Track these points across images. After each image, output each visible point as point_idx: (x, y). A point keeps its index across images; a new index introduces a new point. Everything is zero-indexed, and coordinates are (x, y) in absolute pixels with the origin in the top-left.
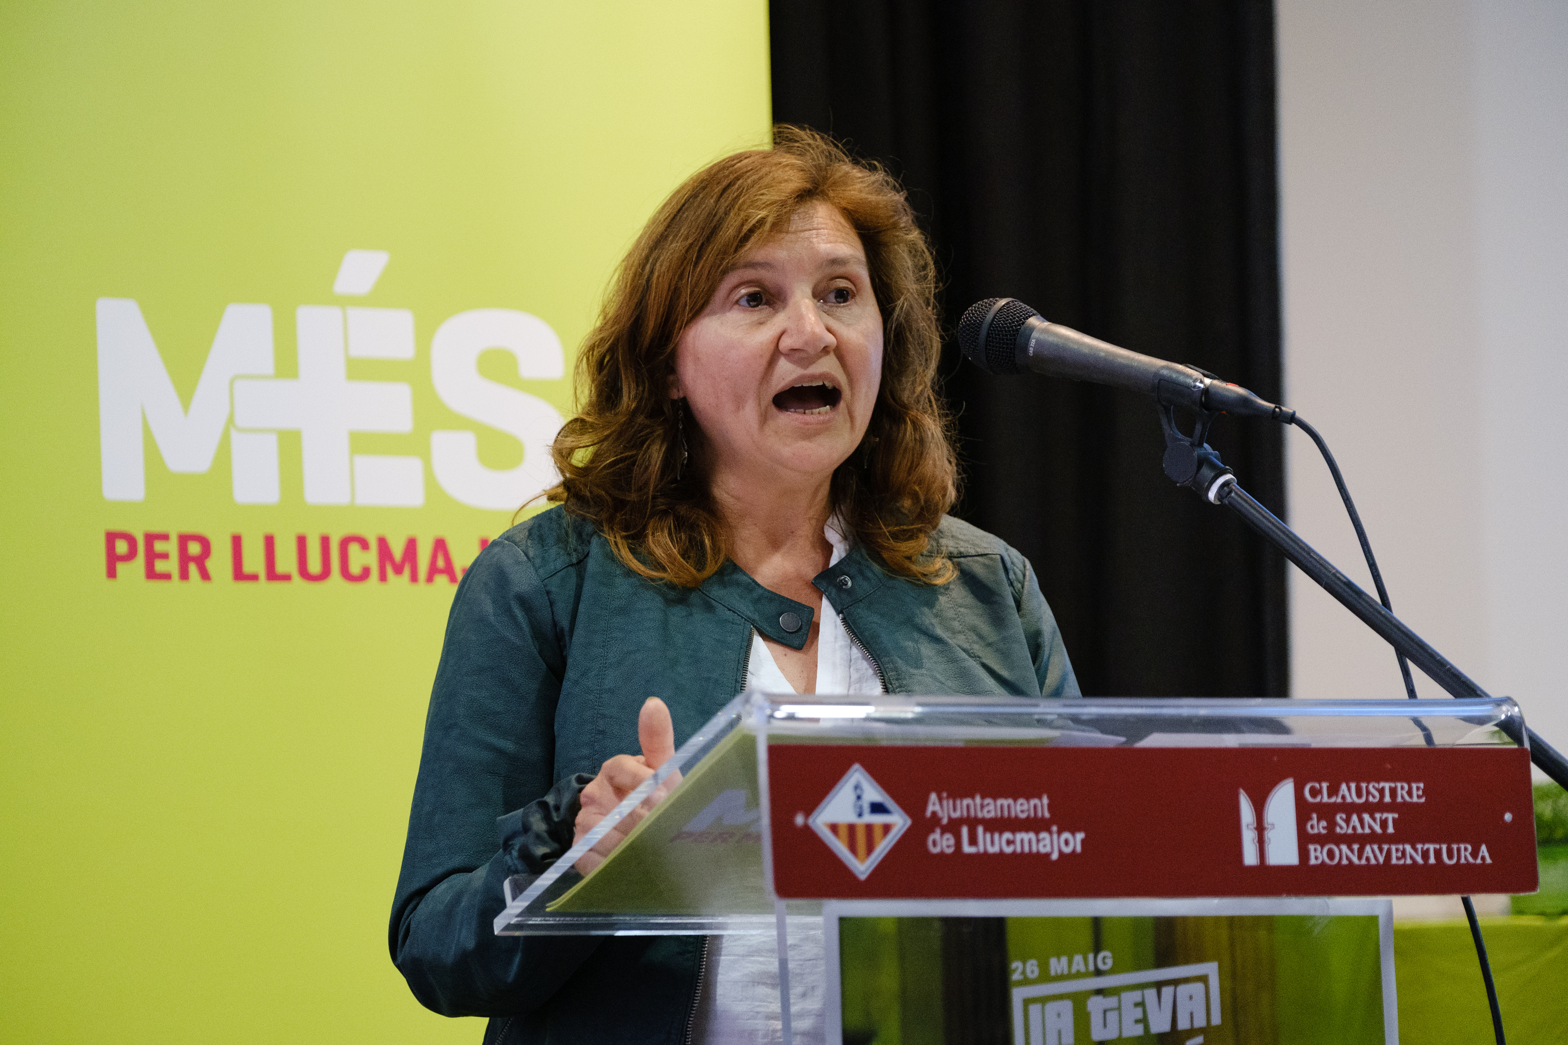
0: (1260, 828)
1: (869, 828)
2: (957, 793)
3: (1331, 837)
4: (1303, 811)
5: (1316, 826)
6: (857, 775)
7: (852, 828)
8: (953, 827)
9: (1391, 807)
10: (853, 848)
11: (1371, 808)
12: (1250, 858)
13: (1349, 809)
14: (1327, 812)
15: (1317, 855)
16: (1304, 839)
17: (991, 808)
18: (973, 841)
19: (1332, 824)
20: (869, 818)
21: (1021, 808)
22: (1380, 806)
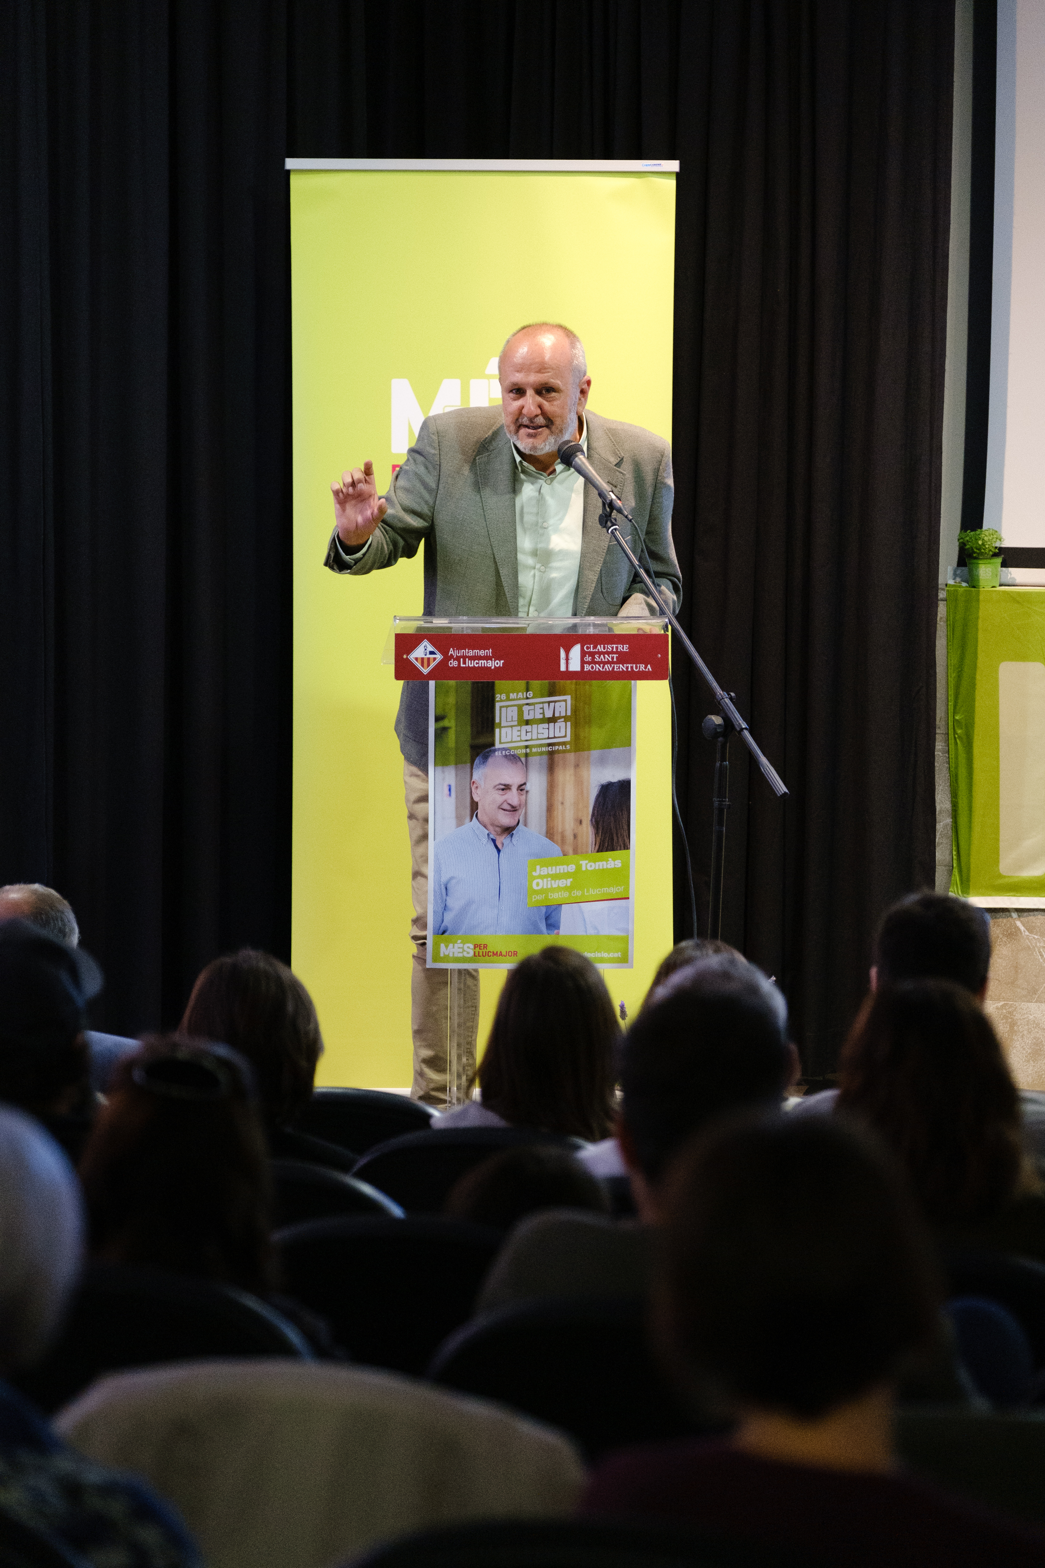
0: (567, 659)
1: (429, 659)
2: (459, 648)
3: (593, 662)
4: (583, 654)
5: (588, 658)
6: (425, 643)
7: (423, 659)
8: (458, 659)
9: (616, 653)
10: (423, 666)
11: (608, 653)
12: (563, 668)
13: (600, 653)
14: (592, 654)
15: (587, 668)
16: (583, 663)
17: (471, 653)
18: (464, 663)
19: (594, 658)
20: (428, 656)
21: (482, 653)
22: (612, 652)
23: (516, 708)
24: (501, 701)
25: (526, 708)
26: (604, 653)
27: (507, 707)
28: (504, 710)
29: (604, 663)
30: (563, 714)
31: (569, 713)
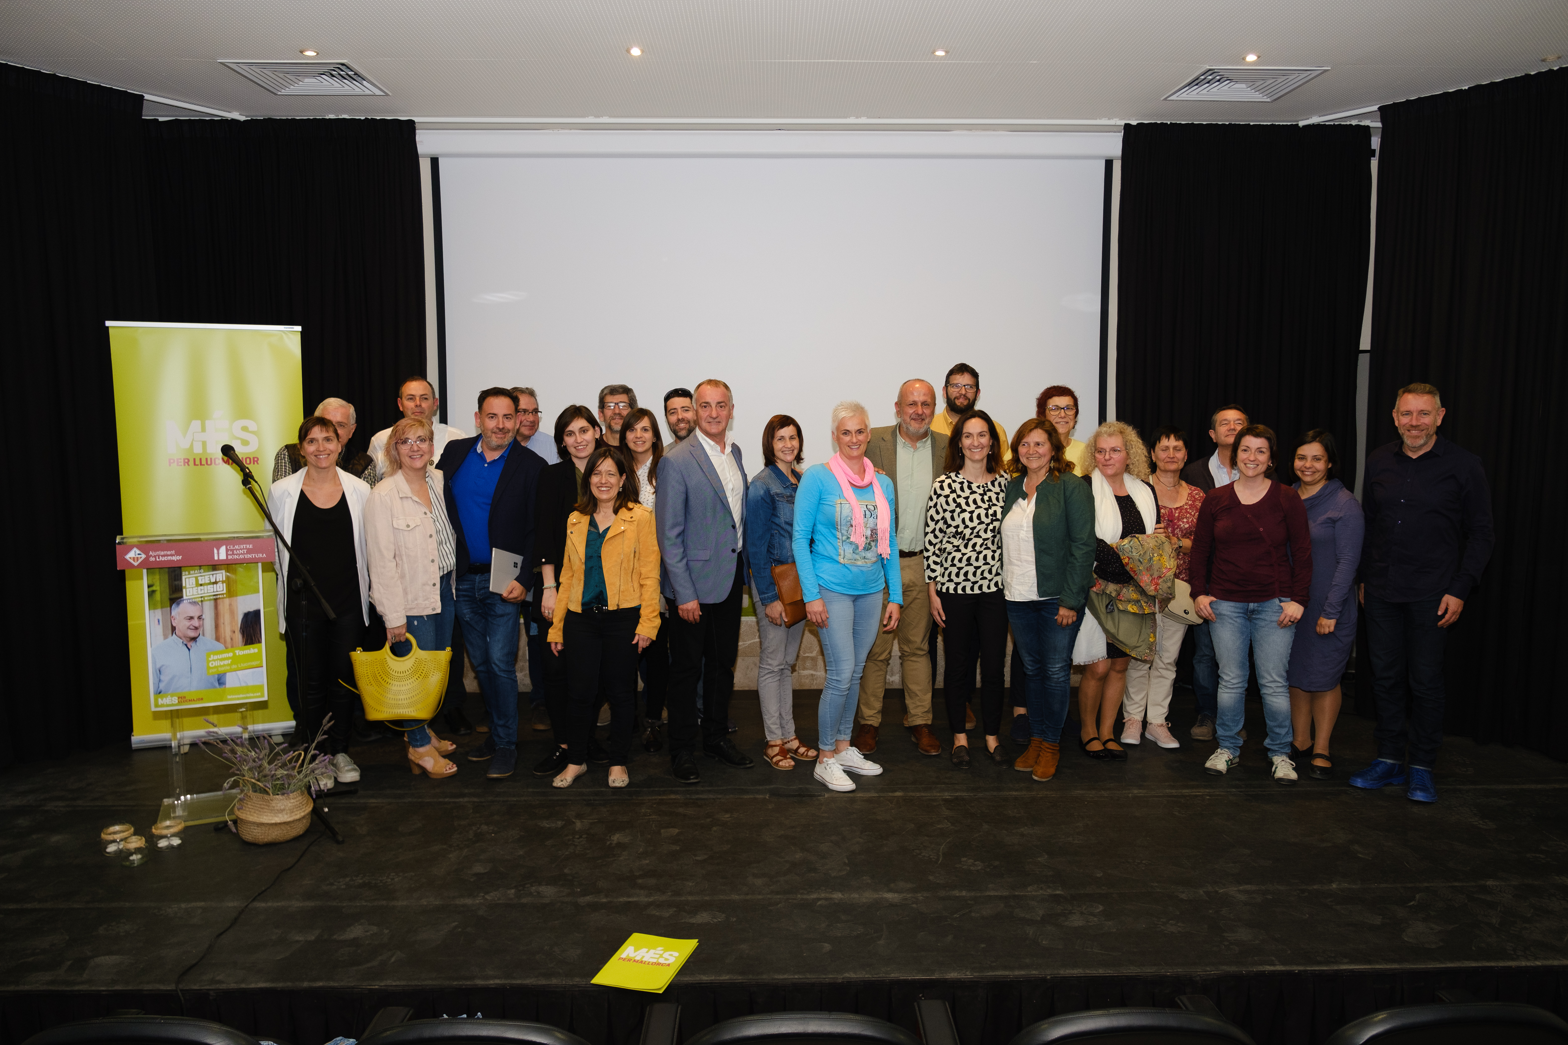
0: (218, 553)
1: (137, 558)
2: (155, 551)
3: (233, 554)
5: (230, 552)
6: (135, 549)
7: (134, 558)
8: (155, 557)
9: (246, 549)
10: (134, 561)
11: (241, 549)
12: (216, 558)
13: (237, 550)
15: (230, 557)
17: (163, 553)
18: (159, 558)
19: (233, 552)
20: (137, 556)
21: (169, 553)
22: (244, 549)
23: (194, 579)
24: (185, 575)
25: (200, 578)
26: (239, 550)
27: (189, 578)
28: (187, 580)
29: (239, 555)
30: (221, 580)
31: (224, 579)
